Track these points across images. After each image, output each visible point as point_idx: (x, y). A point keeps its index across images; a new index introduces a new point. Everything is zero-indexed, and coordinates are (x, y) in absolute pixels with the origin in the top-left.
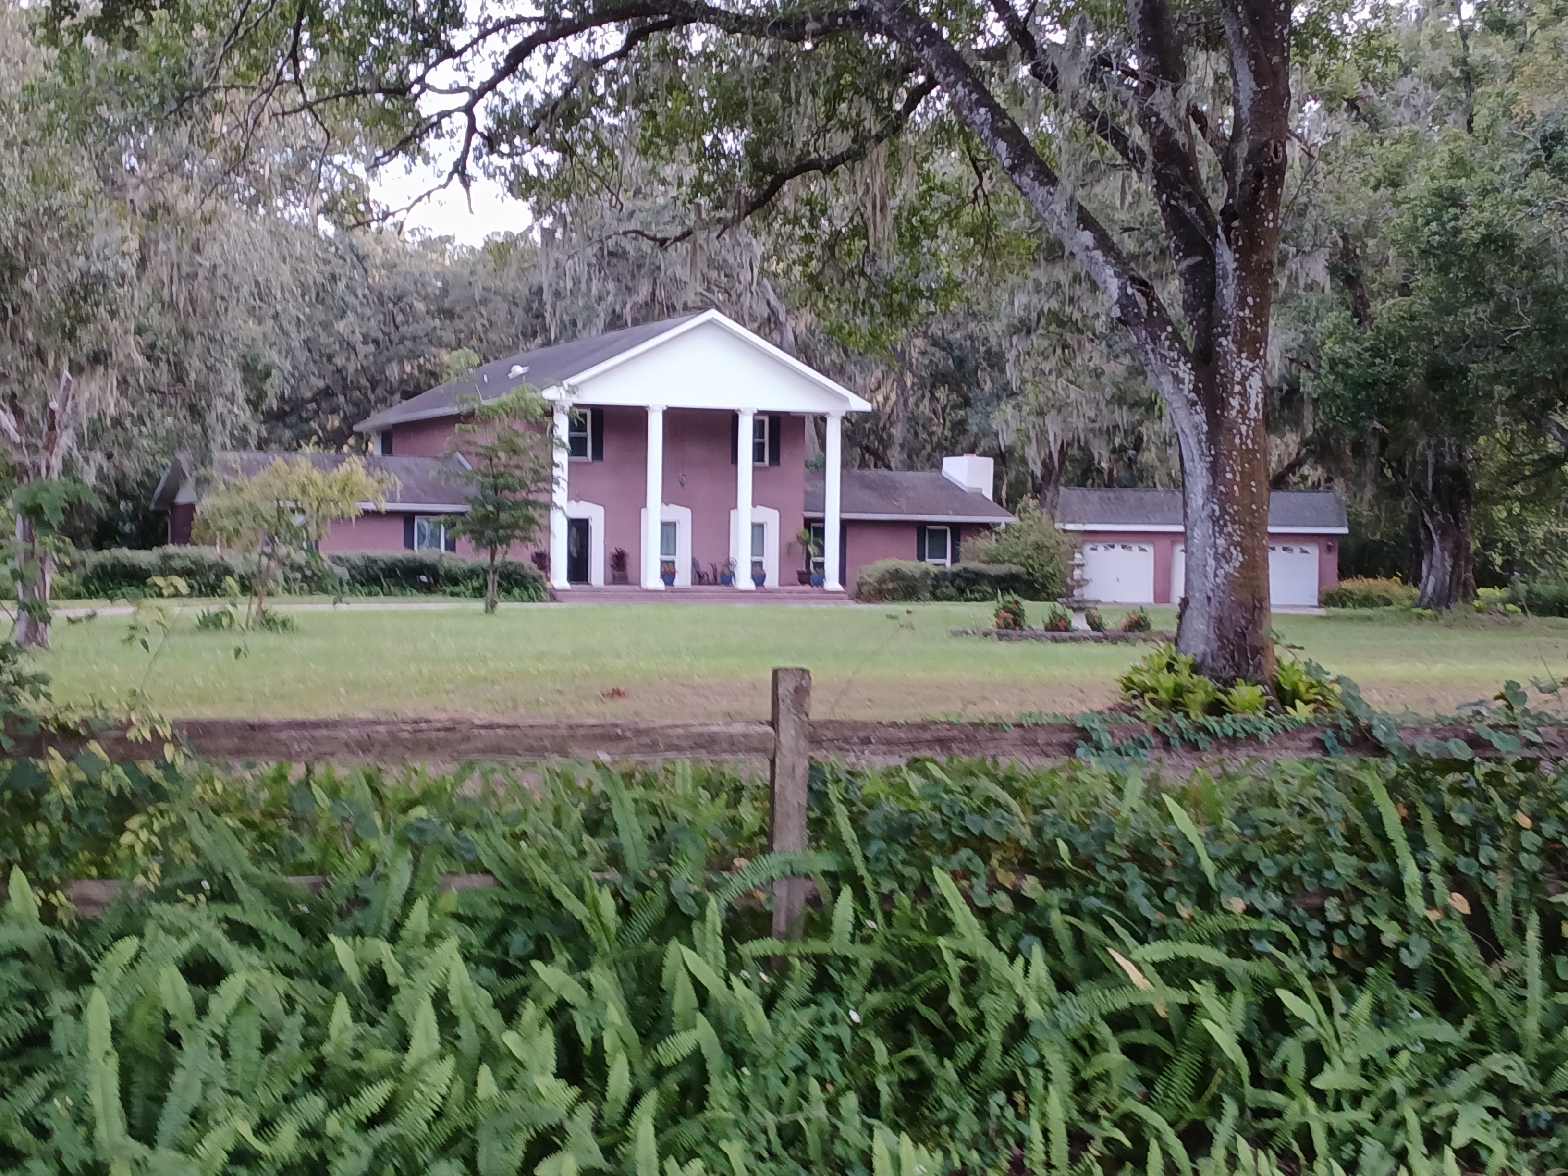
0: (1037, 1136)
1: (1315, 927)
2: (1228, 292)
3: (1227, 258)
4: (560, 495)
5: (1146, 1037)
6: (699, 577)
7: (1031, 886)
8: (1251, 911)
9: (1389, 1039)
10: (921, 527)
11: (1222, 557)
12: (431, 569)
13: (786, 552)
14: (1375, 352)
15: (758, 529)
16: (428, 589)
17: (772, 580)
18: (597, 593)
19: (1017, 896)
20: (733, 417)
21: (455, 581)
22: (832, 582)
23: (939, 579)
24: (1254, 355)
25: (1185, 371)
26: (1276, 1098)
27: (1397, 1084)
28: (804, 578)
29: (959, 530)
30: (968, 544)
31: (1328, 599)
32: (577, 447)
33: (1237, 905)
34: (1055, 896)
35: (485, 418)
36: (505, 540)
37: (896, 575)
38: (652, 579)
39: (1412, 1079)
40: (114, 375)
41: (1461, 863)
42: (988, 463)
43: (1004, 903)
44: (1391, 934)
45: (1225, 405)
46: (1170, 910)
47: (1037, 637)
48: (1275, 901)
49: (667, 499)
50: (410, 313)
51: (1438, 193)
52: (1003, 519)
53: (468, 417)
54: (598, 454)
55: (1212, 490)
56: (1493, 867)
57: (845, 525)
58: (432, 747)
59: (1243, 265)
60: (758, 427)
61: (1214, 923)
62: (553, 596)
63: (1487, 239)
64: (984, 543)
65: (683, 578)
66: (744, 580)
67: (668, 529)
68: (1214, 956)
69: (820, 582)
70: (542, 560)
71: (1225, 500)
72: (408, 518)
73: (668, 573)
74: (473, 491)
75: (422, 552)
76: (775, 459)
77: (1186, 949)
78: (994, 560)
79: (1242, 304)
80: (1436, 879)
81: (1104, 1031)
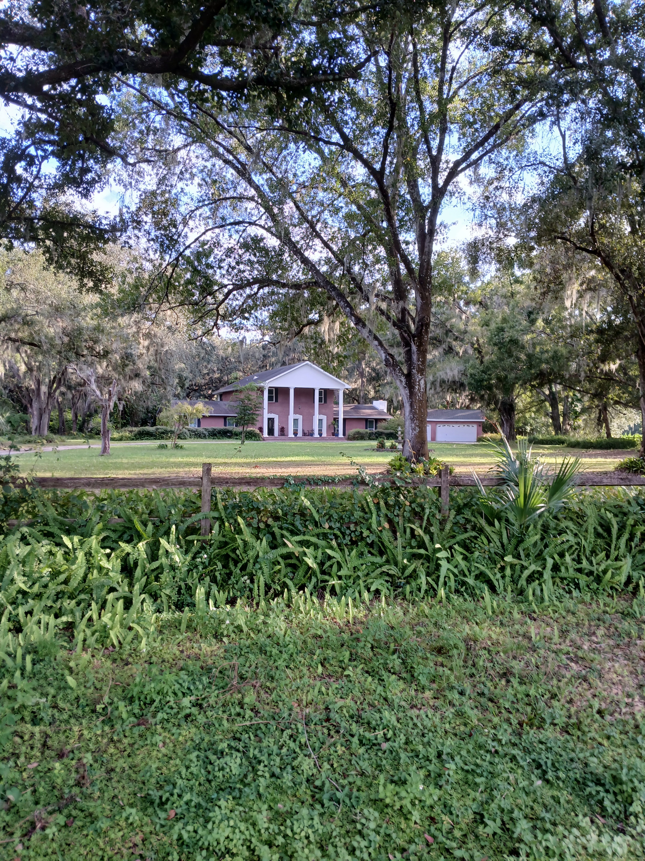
0: (256, 588)
1: (348, 532)
2: (415, 357)
3: (414, 348)
4: (266, 411)
5: (293, 561)
6: (304, 434)
7: (270, 521)
8: (330, 528)
9: (361, 561)
10: (366, 420)
11: (414, 429)
12: (231, 432)
13: (328, 427)
14: (483, 372)
15: (320, 421)
16: (230, 437)
17: (324, 435)
18: (276, 439)
19: (266, 523)
20: (313, 390)
21: (237, 435)
22: (341, 435)
23: (371, 434)
24: (422, 374)
25: (403, 379)
26: (327, 577)
27: (360, 573)
28: (333, 434)
29: (377, 420)
30: (379, 424)
31: (479, 440)
32: (270, 398)
33: (327, 526)
34: (276, 524)
35: (241, 391)
36: (247, 424)
37: (358, 433)
38: (291, 435)
39: (365, 572)
40: (141, 380)
41: (389, 514)
42: (385, 403)
43: (262, 526)
44: (366, 533)
45: (414, 388)
46: (306, 527)
47: (387, 451)
48: (338, 525)
49: (295, 413)
50: (230, 362)
51: (498, 328)
52: (390, 417)
53: (236, 391)
54: (276, 401)
55: (411, 411)
56: (398, 516)
57: (345, 420)
58: (107, 485)
59: (418, 350)
60: (320, 393)
61: (317, 531)
62: (264, 440)
63: (511, 341)
64: (383, 424)
65: (300, 434)
66: (316, 435)
67: (296, 421)
68: (314, 540)
69: (337, 435)
70: (261, 429)
71: (414, 414)
72: (225, 418)
73: (295, 433)
74: (238, 410)
75: (228, 427)
76: (325, 402)
77: (306, 538)
78: (386, 429)
79: (418, 360)
80: (382, 519)
81: (280, 560)
